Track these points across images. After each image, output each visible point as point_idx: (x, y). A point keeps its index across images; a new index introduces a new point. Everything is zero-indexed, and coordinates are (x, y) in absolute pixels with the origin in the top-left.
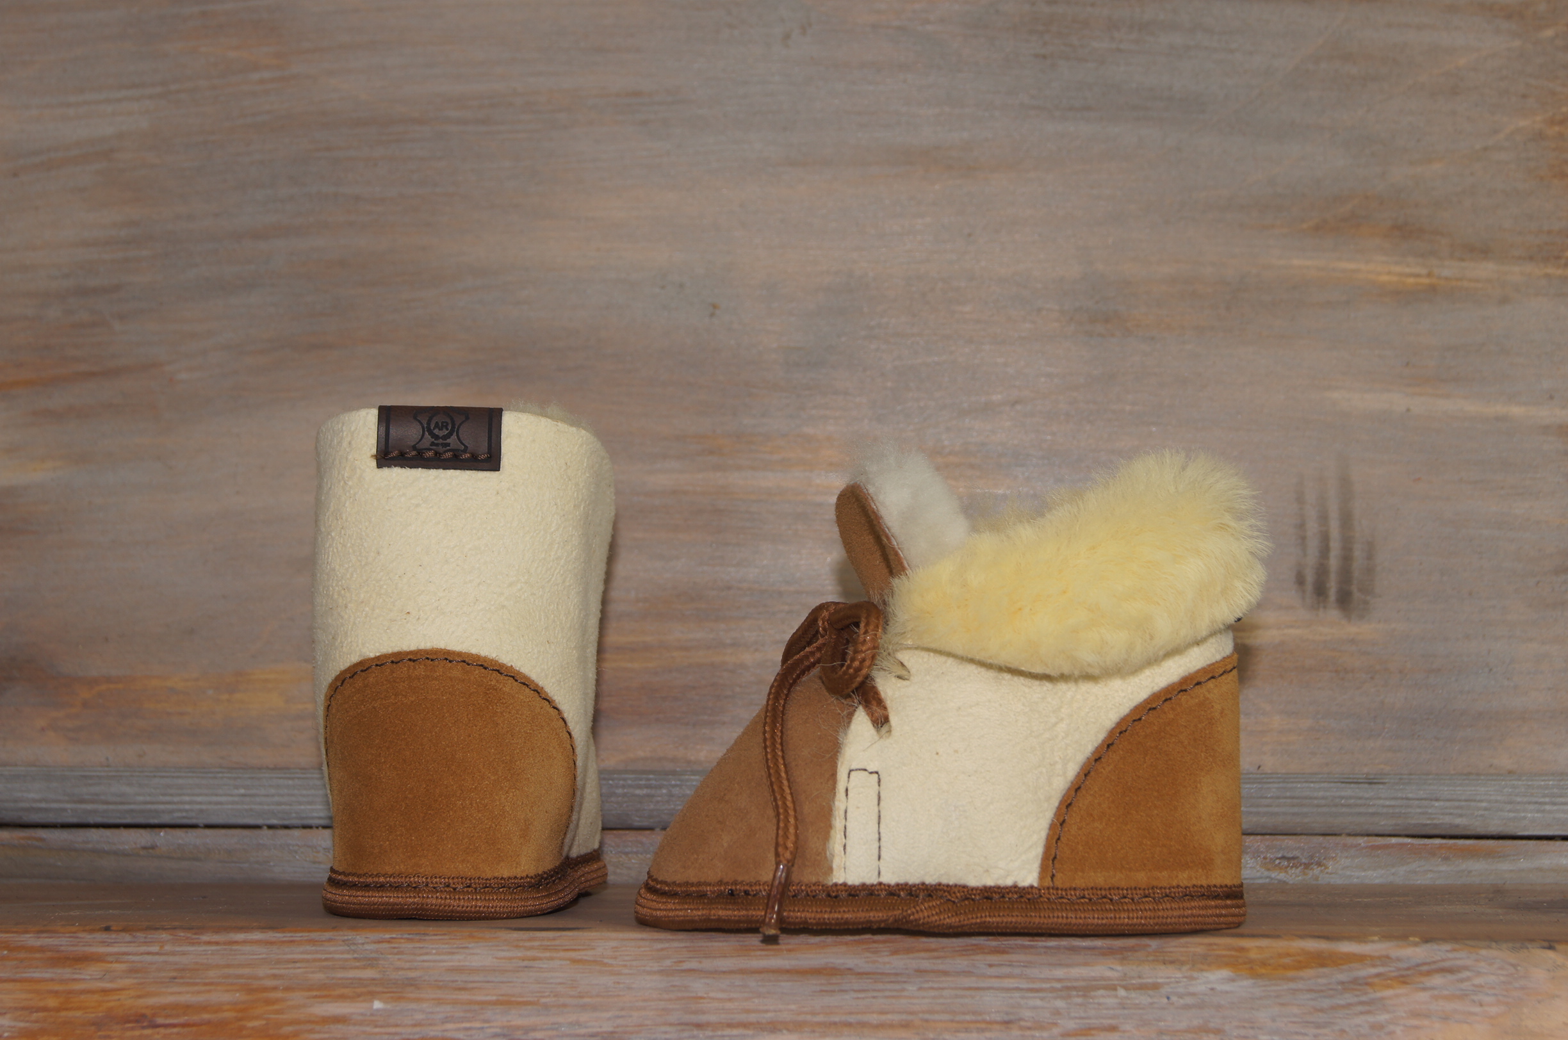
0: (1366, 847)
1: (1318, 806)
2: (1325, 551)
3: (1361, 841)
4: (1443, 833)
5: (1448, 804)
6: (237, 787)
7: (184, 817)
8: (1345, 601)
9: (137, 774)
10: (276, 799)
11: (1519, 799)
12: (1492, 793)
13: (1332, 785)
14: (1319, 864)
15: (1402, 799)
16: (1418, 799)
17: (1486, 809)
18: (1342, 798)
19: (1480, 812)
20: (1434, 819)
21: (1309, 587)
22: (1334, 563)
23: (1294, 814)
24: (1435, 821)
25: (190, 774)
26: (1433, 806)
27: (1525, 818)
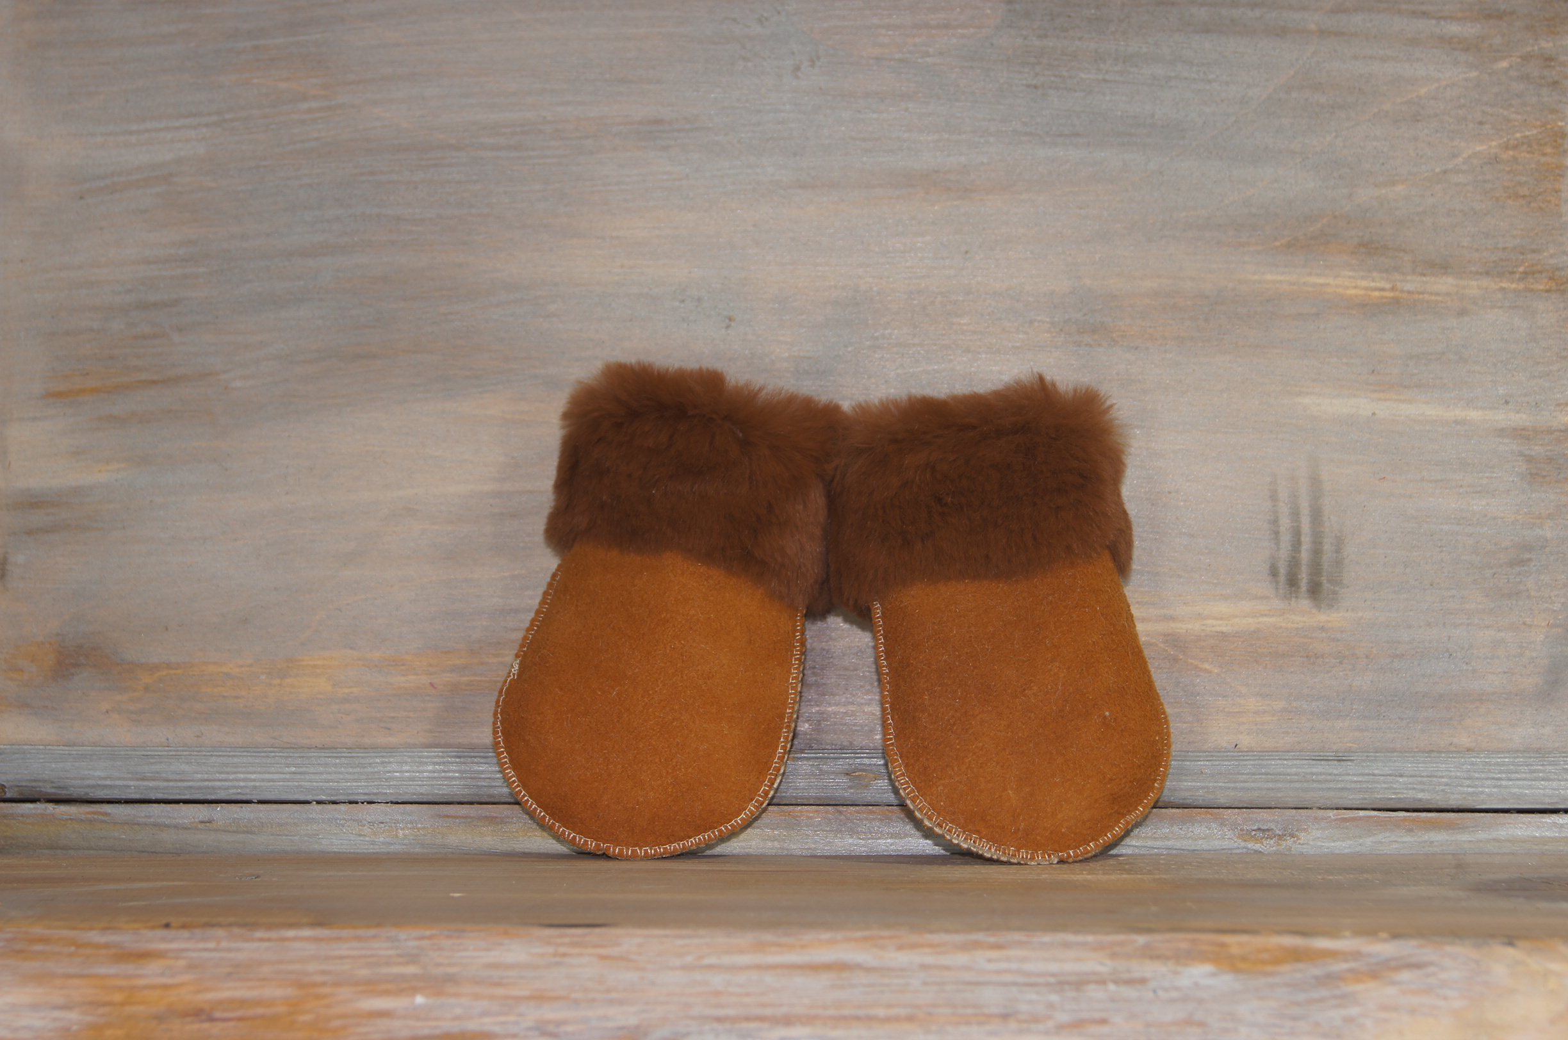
0: (1336, 820)
1: (1291, 782)
2: (1296, 545)
3: (1331, 814)
4: (1407, 807)
5: (1411, 780)
6: (288, 766)
7: (239, 793)
8: (1315, 591)
9: (195, 753)
10: (324, 776)
11: (1477, 775)
12: (1452, 769)
13: (1305, 762)
14: (1292, 836)
15: (1369, 775)
16: (1383, 775)
17: (1447, 785)
18: (1313, 774)
19: (1442, 787)
20: (1398, 793)
21: (1282, 579)
22: (1305, 556)
23: (1268, 789)
24: (1400, 796)
25: (245, 754)
26: (1397, 781)
27: (1482, 793)
